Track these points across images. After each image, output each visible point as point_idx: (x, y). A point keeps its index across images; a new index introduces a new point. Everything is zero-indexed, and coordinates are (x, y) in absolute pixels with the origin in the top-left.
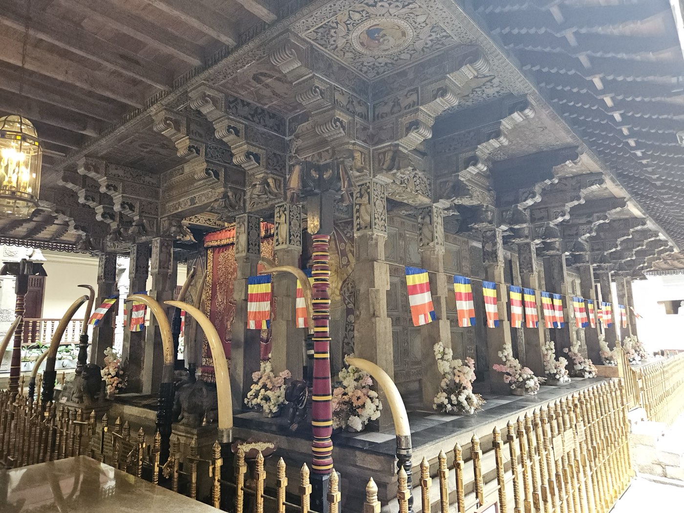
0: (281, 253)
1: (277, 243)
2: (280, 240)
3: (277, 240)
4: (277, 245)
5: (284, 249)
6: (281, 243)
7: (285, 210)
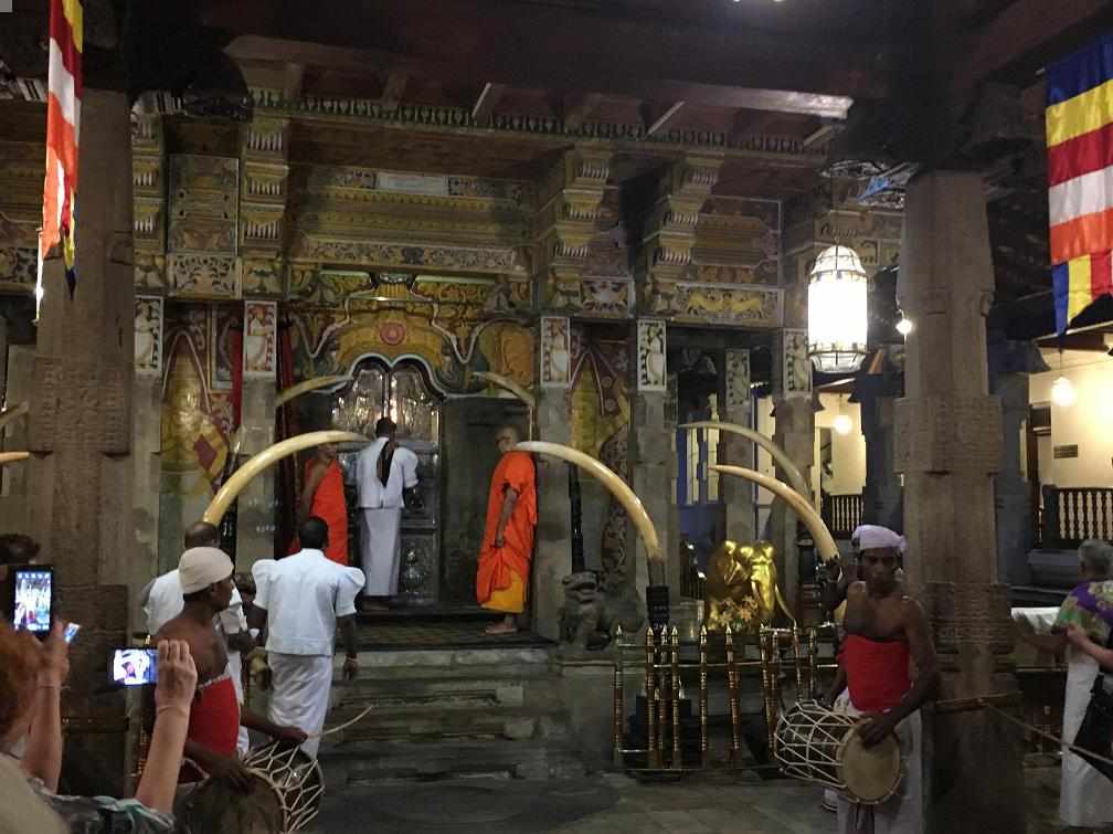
0: (653, 398)
2: (651, 377)
5: (660, 392)
6: (653, 382)
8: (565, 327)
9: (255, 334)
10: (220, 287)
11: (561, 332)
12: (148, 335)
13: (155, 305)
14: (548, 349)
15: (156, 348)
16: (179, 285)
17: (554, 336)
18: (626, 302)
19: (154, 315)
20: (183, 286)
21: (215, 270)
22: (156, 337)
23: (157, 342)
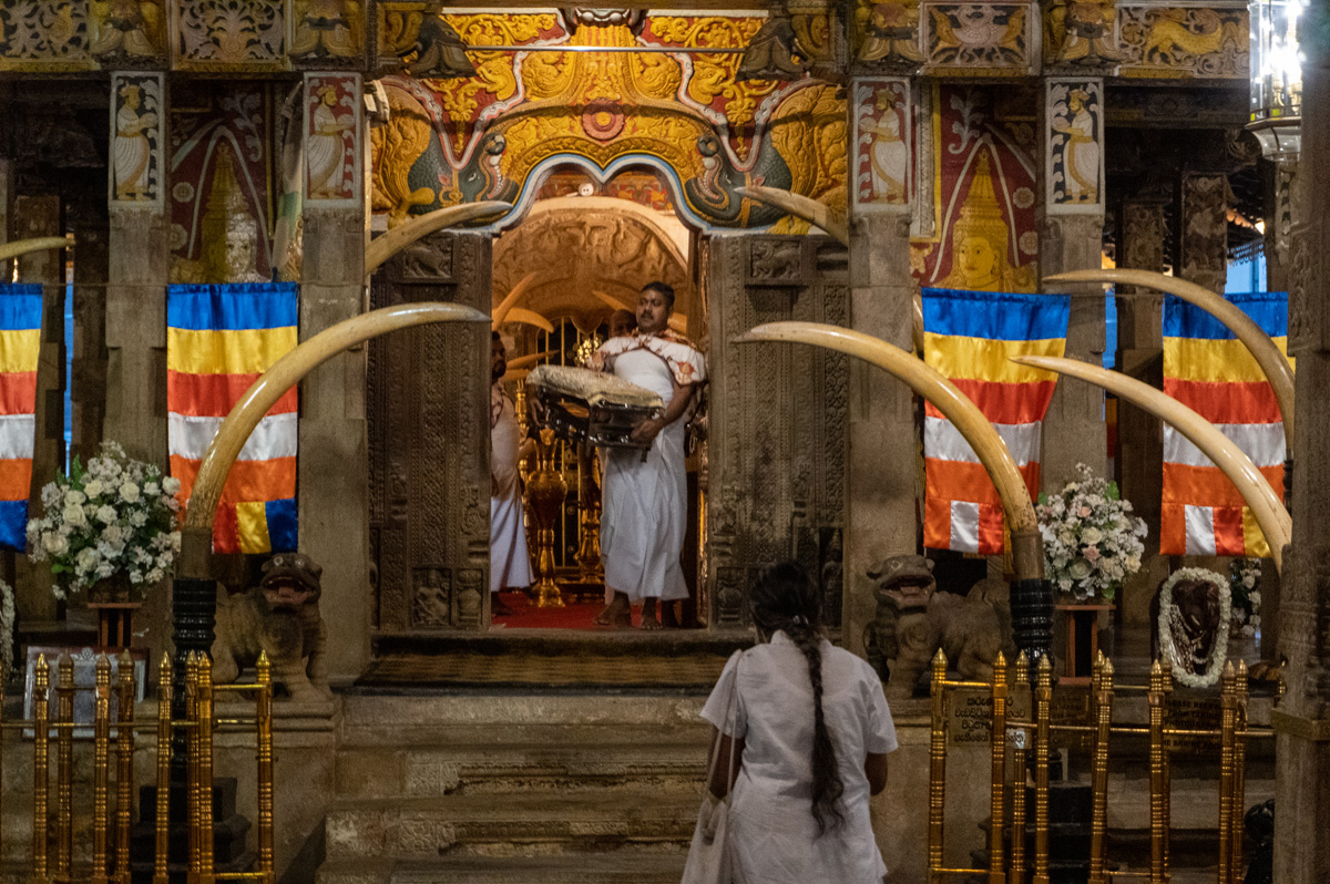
0: (1078, 228)
1: (1060, 195)
2: (1074, 187)
3: (1060, 186)
4: (1058, 201)
5: (1091, 216)
6: (1076, 196)
7: (1093, 99)
8: (900, 97)
9: (321, 133)
10: (260, 51)
11: (893, 107)
12: (139, 142)
13: (149, 87)
14: (868, 139)
15: (153, 165)
16: (190, 51)
17: (878, 115)
18: (1021, 43)
19: (149, 104)
20: (197, 51)
21: (249, 18)
22: (152, 144)
23: (154, 153)
